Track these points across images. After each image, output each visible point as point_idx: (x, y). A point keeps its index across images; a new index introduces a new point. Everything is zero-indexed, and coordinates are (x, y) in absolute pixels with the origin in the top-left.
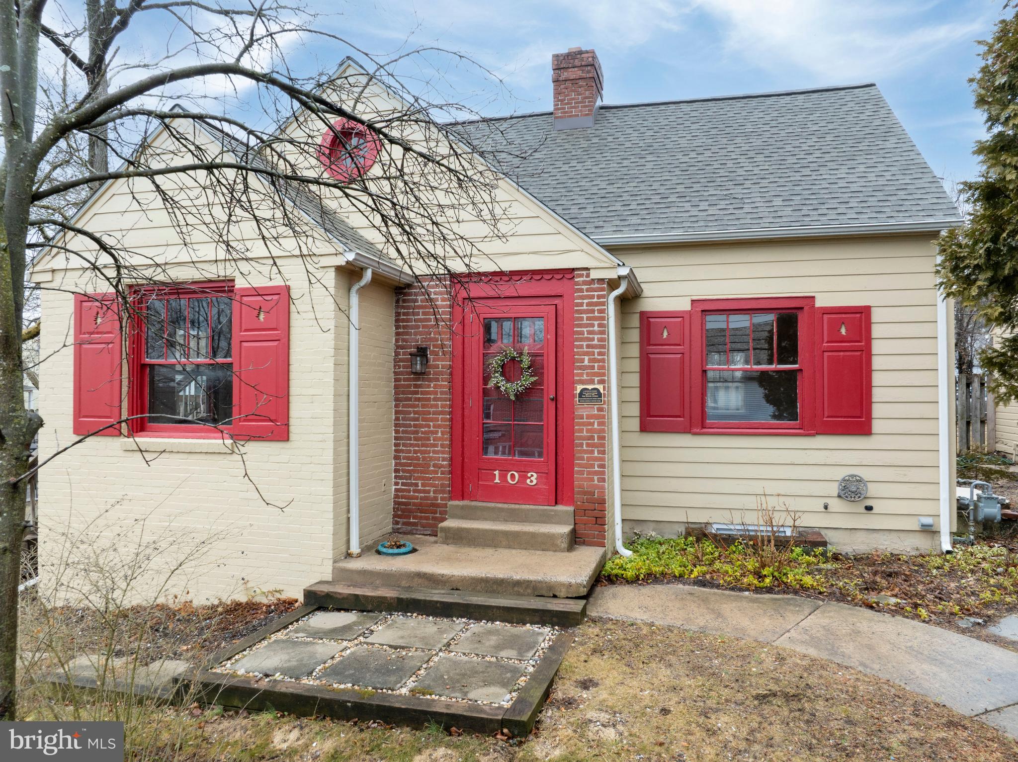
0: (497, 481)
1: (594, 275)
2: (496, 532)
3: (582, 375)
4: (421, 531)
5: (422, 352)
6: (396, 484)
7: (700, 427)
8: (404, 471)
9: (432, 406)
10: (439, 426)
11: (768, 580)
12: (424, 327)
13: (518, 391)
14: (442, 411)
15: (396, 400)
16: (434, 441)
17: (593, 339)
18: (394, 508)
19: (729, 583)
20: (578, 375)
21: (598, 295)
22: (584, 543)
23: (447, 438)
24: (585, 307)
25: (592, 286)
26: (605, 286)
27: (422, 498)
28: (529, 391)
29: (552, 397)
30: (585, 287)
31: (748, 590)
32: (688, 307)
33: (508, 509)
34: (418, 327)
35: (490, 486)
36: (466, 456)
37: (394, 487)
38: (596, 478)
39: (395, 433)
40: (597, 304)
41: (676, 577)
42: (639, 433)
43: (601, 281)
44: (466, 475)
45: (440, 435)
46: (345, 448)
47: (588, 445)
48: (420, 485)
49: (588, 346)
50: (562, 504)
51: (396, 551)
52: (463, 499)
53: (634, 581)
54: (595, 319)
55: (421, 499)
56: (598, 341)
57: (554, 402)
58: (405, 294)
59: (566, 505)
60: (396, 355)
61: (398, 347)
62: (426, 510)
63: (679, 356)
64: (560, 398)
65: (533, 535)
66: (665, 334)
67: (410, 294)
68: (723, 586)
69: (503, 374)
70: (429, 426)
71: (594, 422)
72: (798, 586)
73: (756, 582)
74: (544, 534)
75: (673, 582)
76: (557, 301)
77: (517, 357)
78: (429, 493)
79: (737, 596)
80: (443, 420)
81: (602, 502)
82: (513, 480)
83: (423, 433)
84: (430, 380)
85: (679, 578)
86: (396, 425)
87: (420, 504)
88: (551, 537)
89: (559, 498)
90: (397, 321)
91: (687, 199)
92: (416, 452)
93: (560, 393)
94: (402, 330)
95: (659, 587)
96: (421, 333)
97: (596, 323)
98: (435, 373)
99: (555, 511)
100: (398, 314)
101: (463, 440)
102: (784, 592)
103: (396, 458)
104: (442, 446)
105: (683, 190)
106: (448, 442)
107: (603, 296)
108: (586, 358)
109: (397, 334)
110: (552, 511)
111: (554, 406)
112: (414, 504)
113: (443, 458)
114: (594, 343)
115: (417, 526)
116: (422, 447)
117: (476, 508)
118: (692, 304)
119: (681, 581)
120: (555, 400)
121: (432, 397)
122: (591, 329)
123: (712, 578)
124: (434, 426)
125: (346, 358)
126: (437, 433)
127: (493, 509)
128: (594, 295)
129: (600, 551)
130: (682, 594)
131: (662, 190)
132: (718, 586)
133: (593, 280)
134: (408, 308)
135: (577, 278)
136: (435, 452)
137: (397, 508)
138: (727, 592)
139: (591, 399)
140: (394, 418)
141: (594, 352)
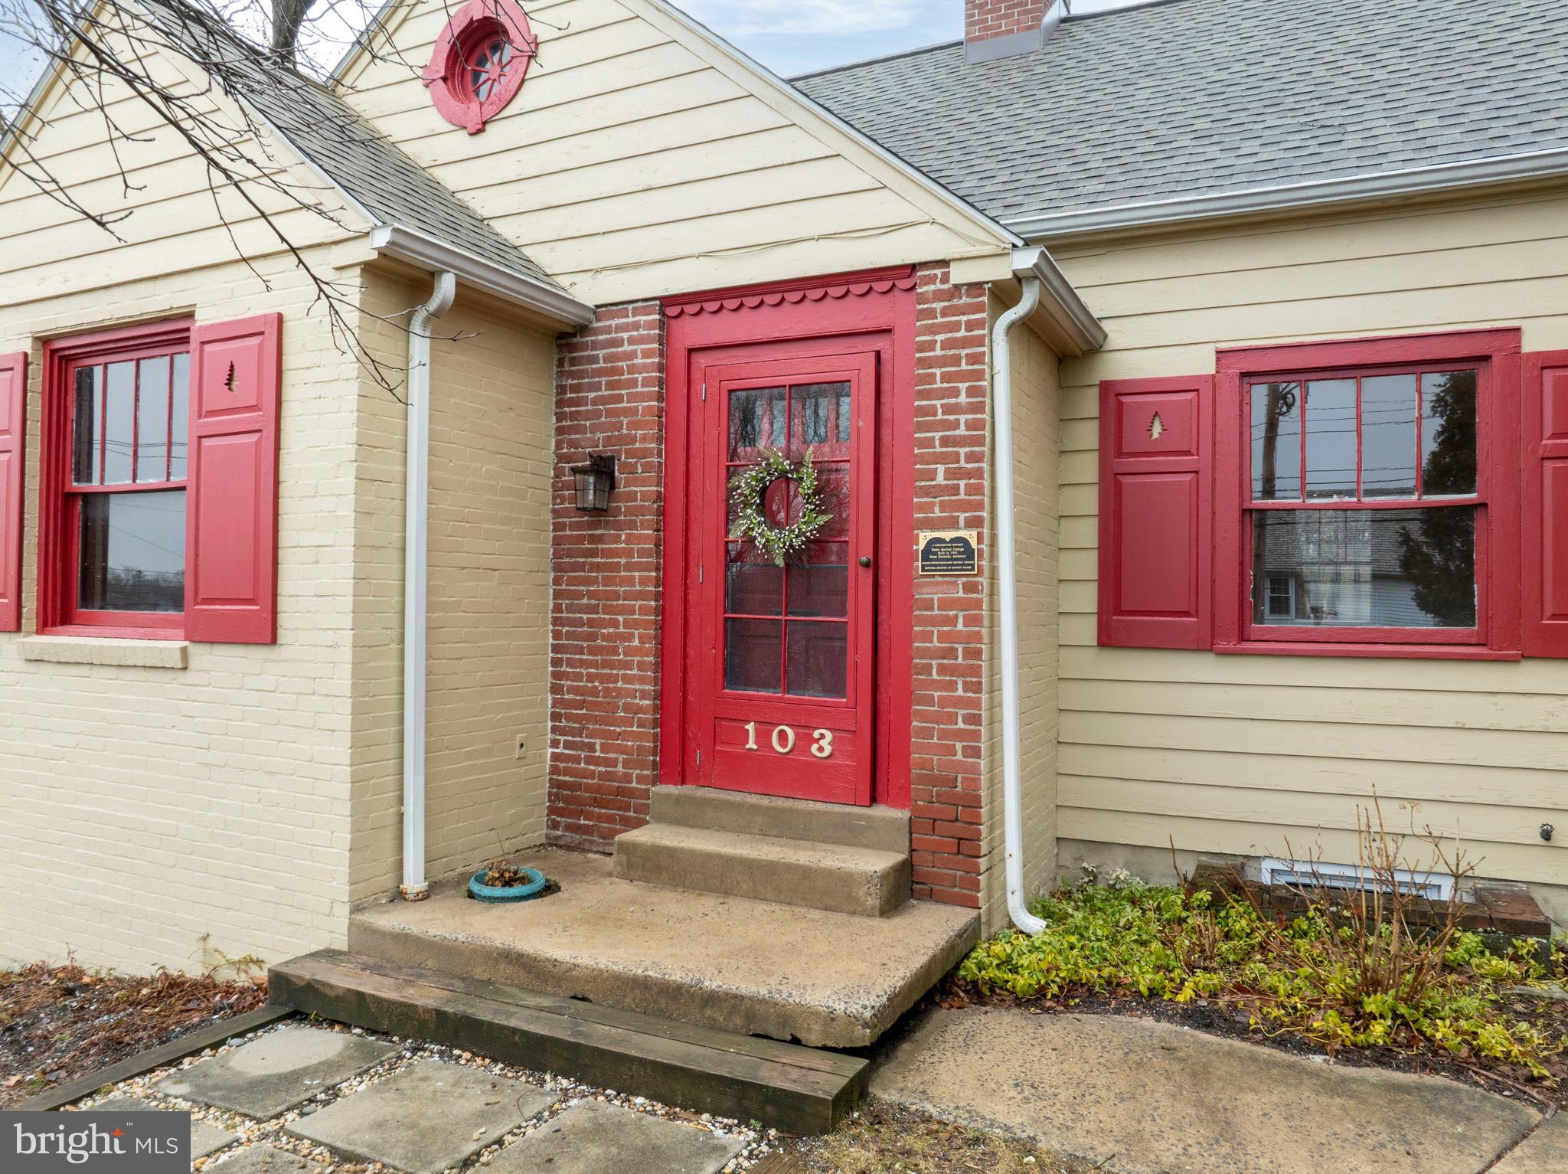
0: (751, 745)
1: (960, 274)
2: (729, 861)
3: (929, 507)
4: (598, 844)
5: (603, 469)
6: (555, 744)
7: (1235, 639)
8: (570, 718)
9: (623, 581)
10: (635, 624)
11: (1378, 1029)
12: (610, 413)
13: (791, 546)
14: (640, 592)
15: (557, 568)
16: (625, 655)
17: (956, 425)
18: (550, 794)
19: (1277, 1024)
20: (922, 508)
21: (968, 323)
22: (931, 896)
23: (649, 649)
24: (938, 352)
25: (955, 302)
26: (985, 299)
27: (602, 776)
28: (817, 546)
29: (864, 559)
30: (938, 306)
31: (1320, 1049)
32: (1208, 367)
33: (768, 809)
34: (597, 414)
35: (738, 755)
36: (690, 690)
37: (550, 750)
38: (959, 746)
39: (554, 638)
40: (965, 343)
41: (1142, 996)
42: (1095, 650)
43: (975, 287)
44: (692, 729)
45: (636, 642)
46: (394, 663)
47: (942, 669)
48: (598, 747)
49: (944, 442)
50: (886, 803)
51: (499, 891)
52: (683, 782)
53: (1034, 1000)
54: (962, 376)
55: (600, 779)
56: (968, 429)
57: (870, 572)
58: (573, 348)
59: (894, 805)
60: (556, 476)
61: (561, 458)
62: (609, 801)
63: (1188, 477)
64: (884, 561)
65: (806, 873)
66: (1157, 429)
67: (584, 347)
68: (1256, 1031)
69: (763, 509)
70: (615, 624)
71: (956, 617)
72: (1464, 1051)
73: (1345, 1031)
74: (829, 873)
75: (1131, 1009)
76: (879, 343)
77: (791, 472)
78: (615, 766)
79: (1291, 1066)
80: (643, 610)
81: (974, 803)
82: (784, 746)
83: (605, 638)
84: (619, 526)
85: (1151, 1001)
86: (556, 621)
87: (598, 789)
88: (844, 880)
89: (880, 788)
90: (560, 403)
91: (1215, 139)
92: (591, 678)
93: (884, 550)
94: (569, 423)
95: (1092, 1021)
96: (602, 428)
97: (963, 386)
98: (630, 511)
99: (869, 818)
100: (561, 389)
101: (685, 656)
102: (1424, 1066)
103: (555, 689)
104: (641, 666)
105: (1209, 125)
106: (651, 659)
107: (980, 324)
108: (941, 469)
109: (560, 431)
110: (860, 817)
111: (870, 580)
112: (588, 788)
113: (642, 691)
114: (957, 432)
115: (592, 834)
116: (604, 668)
117: (704, 801)
118: (1218, 360)
119: (1152, 1008)
120: (874, 565)
121: (623, 561)
122: (953, 401)
123: (1233, 1005)
124: (626, 624)
125: (398, 468)
126: (629, 637)
127: (739, 806)
128: (959, 323)
129: (961, 917)
130: (1143, 1048)
131: (1163, 130)
132: (1243, 1032)
133: (957, 287)
134: (580, 375)
135: (921, 286)
136: (627, 679)
137: (557, 795)
138: (1265, 1051)
139: (950, 564)
140: (551, 607)
141: (958, 454)
